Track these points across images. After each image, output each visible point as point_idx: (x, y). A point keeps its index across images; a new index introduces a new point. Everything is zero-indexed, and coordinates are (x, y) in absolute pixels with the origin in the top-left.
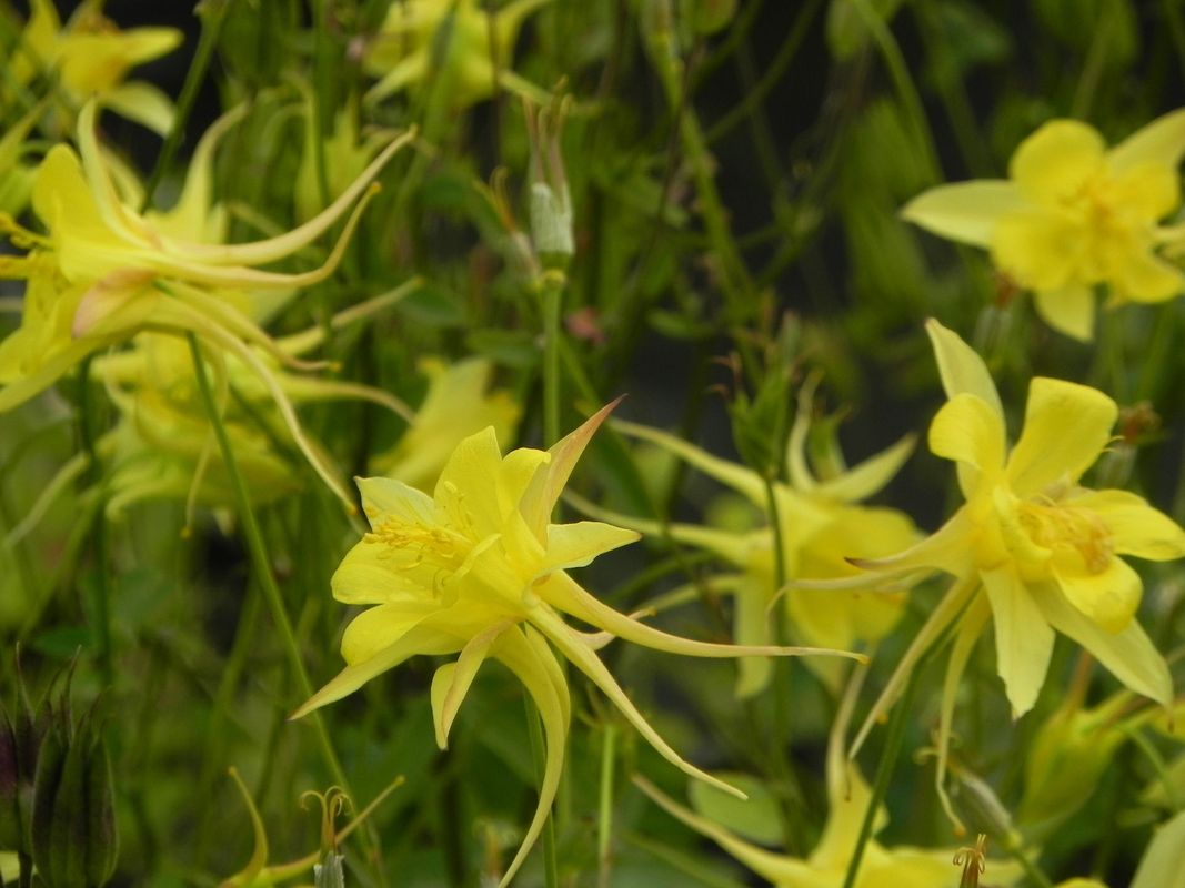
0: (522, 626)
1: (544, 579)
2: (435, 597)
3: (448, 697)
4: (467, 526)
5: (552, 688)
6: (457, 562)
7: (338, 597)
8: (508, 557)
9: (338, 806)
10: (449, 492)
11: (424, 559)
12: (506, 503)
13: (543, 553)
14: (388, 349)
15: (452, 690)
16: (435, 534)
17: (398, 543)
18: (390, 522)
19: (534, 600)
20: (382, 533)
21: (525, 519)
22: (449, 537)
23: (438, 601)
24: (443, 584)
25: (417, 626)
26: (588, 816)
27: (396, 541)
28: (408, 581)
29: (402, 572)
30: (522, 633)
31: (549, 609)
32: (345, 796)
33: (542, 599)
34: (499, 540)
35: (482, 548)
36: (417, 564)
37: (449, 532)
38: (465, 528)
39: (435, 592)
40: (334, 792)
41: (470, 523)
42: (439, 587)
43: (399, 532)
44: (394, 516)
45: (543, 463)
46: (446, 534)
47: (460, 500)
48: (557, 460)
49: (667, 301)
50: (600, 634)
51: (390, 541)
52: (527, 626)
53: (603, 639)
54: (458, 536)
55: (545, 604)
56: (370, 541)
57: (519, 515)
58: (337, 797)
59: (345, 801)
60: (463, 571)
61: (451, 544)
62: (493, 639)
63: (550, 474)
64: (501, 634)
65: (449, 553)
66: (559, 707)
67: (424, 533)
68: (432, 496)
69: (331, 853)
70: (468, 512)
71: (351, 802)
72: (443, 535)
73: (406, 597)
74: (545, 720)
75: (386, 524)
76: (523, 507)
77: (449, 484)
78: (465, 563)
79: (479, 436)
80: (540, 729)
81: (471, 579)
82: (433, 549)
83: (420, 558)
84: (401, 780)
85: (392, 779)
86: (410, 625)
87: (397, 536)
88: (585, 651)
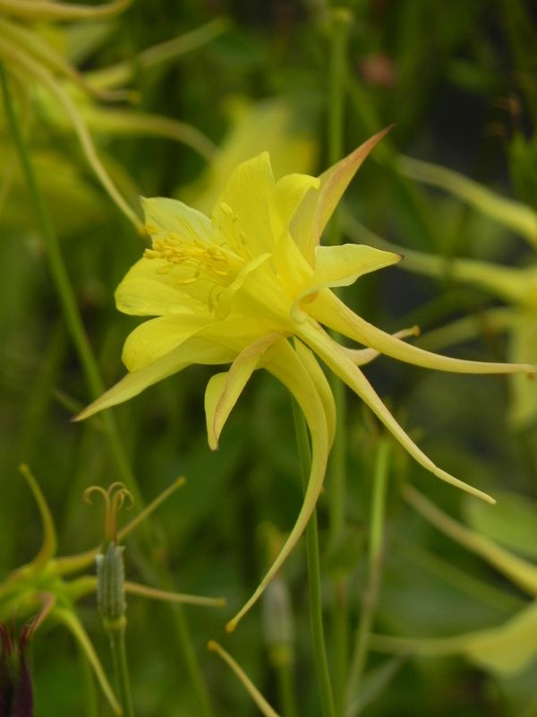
0: (290, 340)
1: (312, 297)
2: (210, 311)
3: (220, 402)
4: (241, 245)
5: (319, 400)
6: (231, 279)
7: (121, 308)
8: (278, 276)
9: (119, 501)
10: (225, 213)
11: (202, 276)
12: (278, 226)
13: (311, 273)
14: (195, 89)
15: (223, 396)
16: (211, 253)
17: (176, 259)
18: (169, 240)
19: (302, 316)
20: (161, 249)
21: (296, 241)
22: (223, 255)
23: (213, 314)
24: (218, 299)
25: (192, 338)
26: (360, 523)
27: (176, 258)
28: (186, 296)
29: (181, 286)
30: (291, 347)
31: (318, 326)
32: (127, 492)
33: (310, 316)
34: (270, 260)
35: (253, 266)
36: (194, 280)
37: (226, 251)
38: (239, 248)
39: (211, 307)
40: (118, 488)
41: (244, 243)
42: (216, 303)
43: (177, 249)
44: (174, 234)
45: (312, 188)
46: (220, 251)
47: (234, 221)
48: (327, 185)
49: (463, 52)
50: (366, 350)
51: (169, 257)
52: (297, 342)
53: (367, 355)
54: (232, 255)
55: (312, 320)
56: (151, 257)
57: (289, 236)
58: (120, 492)
59: (127, 498)
60: (235, 286)
61: (225, 262)
62: (263, 351)
63: (320, 199)
64: (269, 348)
65: (223, 271)
66: (324, 417)
67: (200, 251)
68: (210, 217)
69: (112, 544)
70: (243, 233)
71: (132, 498)
72: (218, 253)
73: (184, 310)
74: (312, 428)
75: (166, 241)
76: (294, 229)
77: (224, 205)
78: (237, 280)
79: (254, 161)
80: (306, 436)
81: (243, 295)
82: (209, 267)
83: (197, 275)
84: (181, 481)
85: (174, 480)
86: (186, 335)
87: (175, 253)
88: (349, 365)
